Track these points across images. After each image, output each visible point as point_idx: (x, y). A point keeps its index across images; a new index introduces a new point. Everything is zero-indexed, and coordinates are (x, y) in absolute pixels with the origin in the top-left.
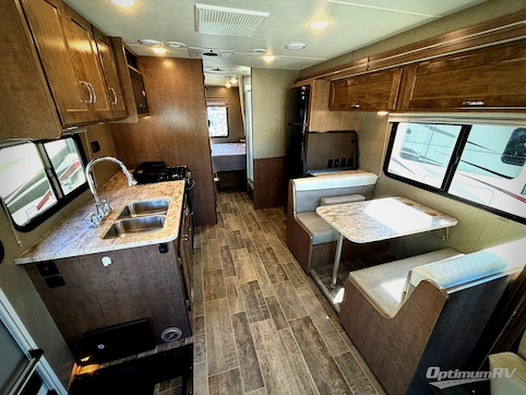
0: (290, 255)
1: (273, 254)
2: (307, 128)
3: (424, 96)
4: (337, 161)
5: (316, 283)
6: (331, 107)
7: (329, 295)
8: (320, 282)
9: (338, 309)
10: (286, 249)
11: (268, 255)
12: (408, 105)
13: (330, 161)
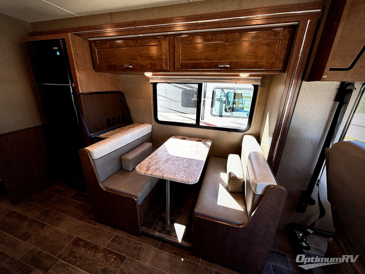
0: (107, 230)
1: (87, 244)
2: (75, 89)
3: (190, 60)
4: (113, 119)
5: (153, 237)
6: (97, 68)
7: (172, 239)
8: (157, 234)
9: (186, 244)
10: (99, 226)
11: (81, 251)
12: (179, 66)
13: (108, 120)
